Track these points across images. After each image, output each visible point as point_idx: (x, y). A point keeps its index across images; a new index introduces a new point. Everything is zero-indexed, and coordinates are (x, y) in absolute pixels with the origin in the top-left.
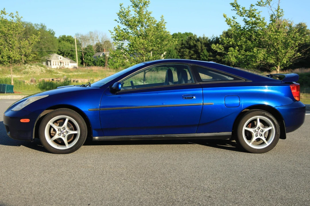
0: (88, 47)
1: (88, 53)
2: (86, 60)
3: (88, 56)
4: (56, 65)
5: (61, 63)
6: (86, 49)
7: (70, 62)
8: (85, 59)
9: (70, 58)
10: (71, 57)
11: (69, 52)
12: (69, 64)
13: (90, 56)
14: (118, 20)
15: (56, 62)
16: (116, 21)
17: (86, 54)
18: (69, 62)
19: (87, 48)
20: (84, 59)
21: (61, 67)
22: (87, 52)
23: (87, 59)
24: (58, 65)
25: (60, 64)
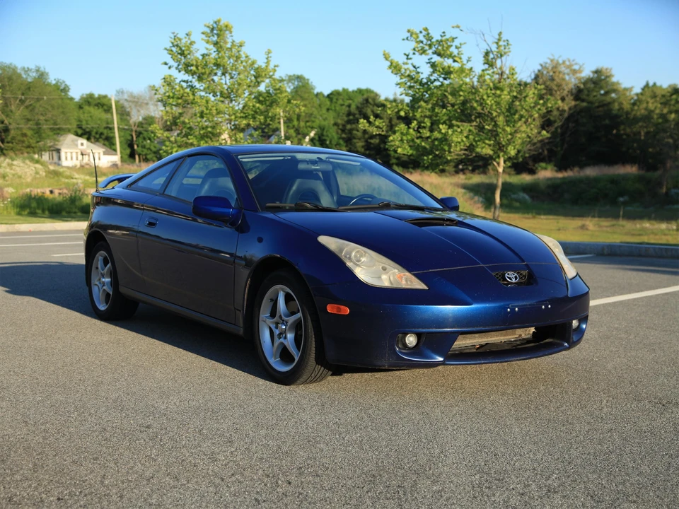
0: (144, 119)
1: (145, 134)
2: (140, 148)
3: (144, 139)
4: (72, 158)
5: (82, 154)
6: (140, 125)
7: (105, 153)
8: (138, 146)
9: (104, 145)
10: (106, 143)
11: (101, 131)
12: (102, 157)
13: (150, 139)
14: (171, 62)
15: (71, 153)
16: (166, 64)
17: (141, 136)
18: (102, 154)
19: (144, 122)
20: (136, 147)
21: (83, 164)
22: (143, 132)
23: (144, 147)
24: (77, 159)
25: (80, 157)
